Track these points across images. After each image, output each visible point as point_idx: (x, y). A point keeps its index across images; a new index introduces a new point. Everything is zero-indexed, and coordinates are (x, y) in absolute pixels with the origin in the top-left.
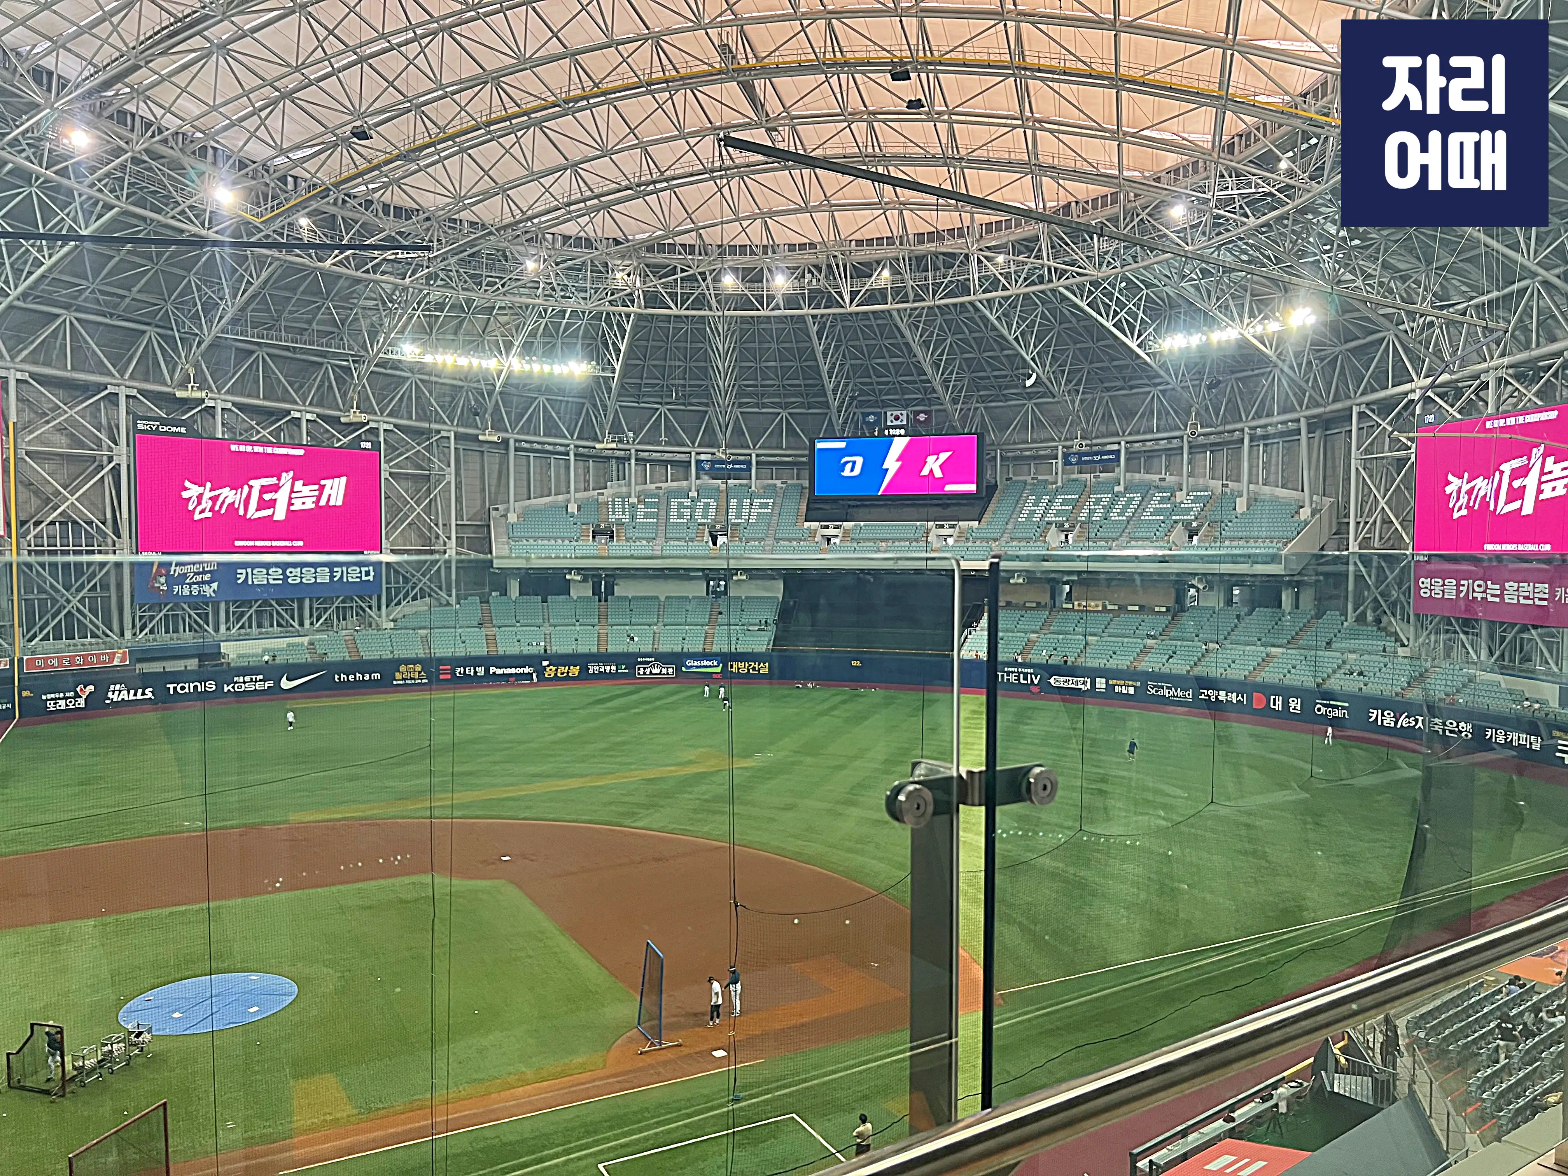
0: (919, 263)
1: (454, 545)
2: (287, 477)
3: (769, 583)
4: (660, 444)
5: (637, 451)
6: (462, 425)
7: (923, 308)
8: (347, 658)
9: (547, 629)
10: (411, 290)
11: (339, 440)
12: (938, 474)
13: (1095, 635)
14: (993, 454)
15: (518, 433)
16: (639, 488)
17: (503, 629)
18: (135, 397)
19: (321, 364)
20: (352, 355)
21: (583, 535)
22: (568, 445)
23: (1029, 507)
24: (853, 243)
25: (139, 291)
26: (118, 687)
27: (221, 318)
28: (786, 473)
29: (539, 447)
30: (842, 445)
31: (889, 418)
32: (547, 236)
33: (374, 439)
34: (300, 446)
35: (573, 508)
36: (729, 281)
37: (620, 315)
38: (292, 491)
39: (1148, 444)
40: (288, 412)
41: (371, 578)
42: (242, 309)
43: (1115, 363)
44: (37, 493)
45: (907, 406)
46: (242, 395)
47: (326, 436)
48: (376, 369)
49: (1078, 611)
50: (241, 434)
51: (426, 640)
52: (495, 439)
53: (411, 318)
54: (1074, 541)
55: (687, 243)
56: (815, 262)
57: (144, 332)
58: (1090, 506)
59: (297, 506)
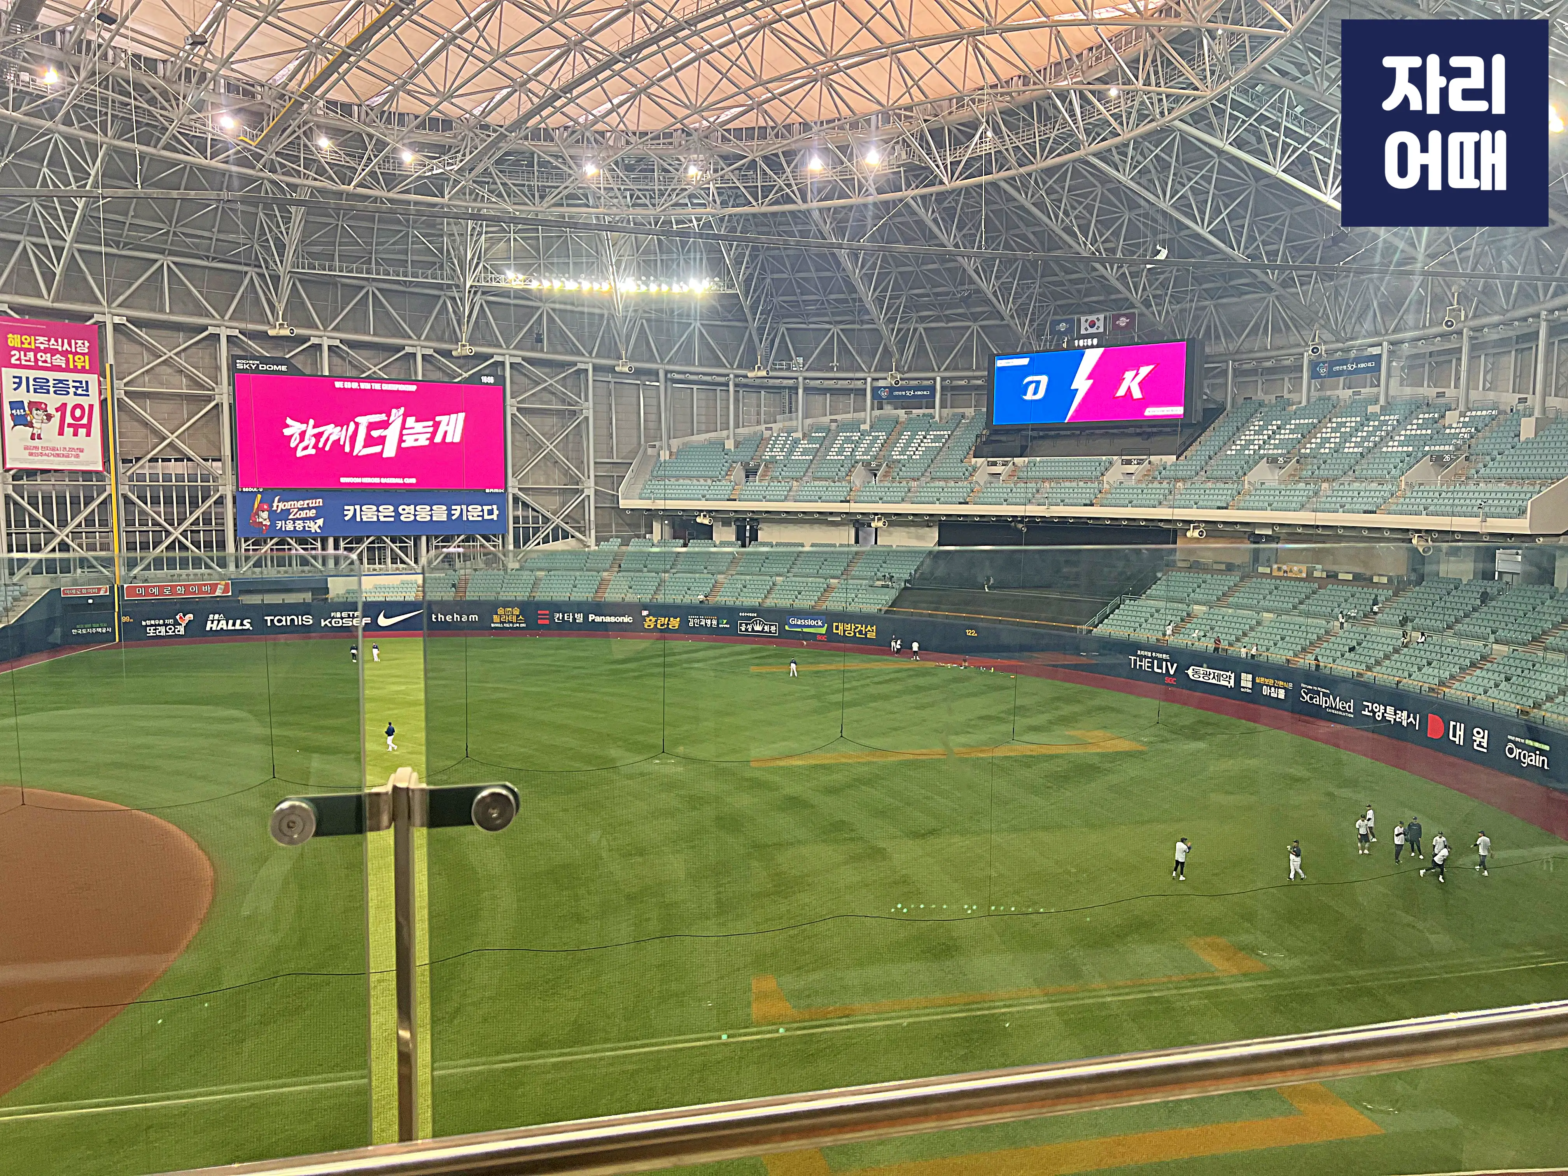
1: (592, 484)
3: (918, 531)
4: (832, 371)
5: (805, 379)
6: (603, 357)
9: (664, 576)
11: (460, 375)
12: (1137, 394)
13: (1274, 612)
14: (1224, 366)
15: (669, 362)
18: (236, 337)
19: (439, 297)
22: (727, 375)
23: (1248, 435)
26: (216, 617)
29: (694, 378)
30: (1025, 361)
31: (1084, 325)
33: (499, 372)
34: (415, 382)
35: (729, 445)
36: (816, 165)
38: (403, 427)
40: (402, 348)
41: (495, 517)
46: (351, 331)
51: (538, 582)
52: (626, 369)
54: (1281, 481)
57: (246, 273)
58: (1326, 432)
59: (409, 442)
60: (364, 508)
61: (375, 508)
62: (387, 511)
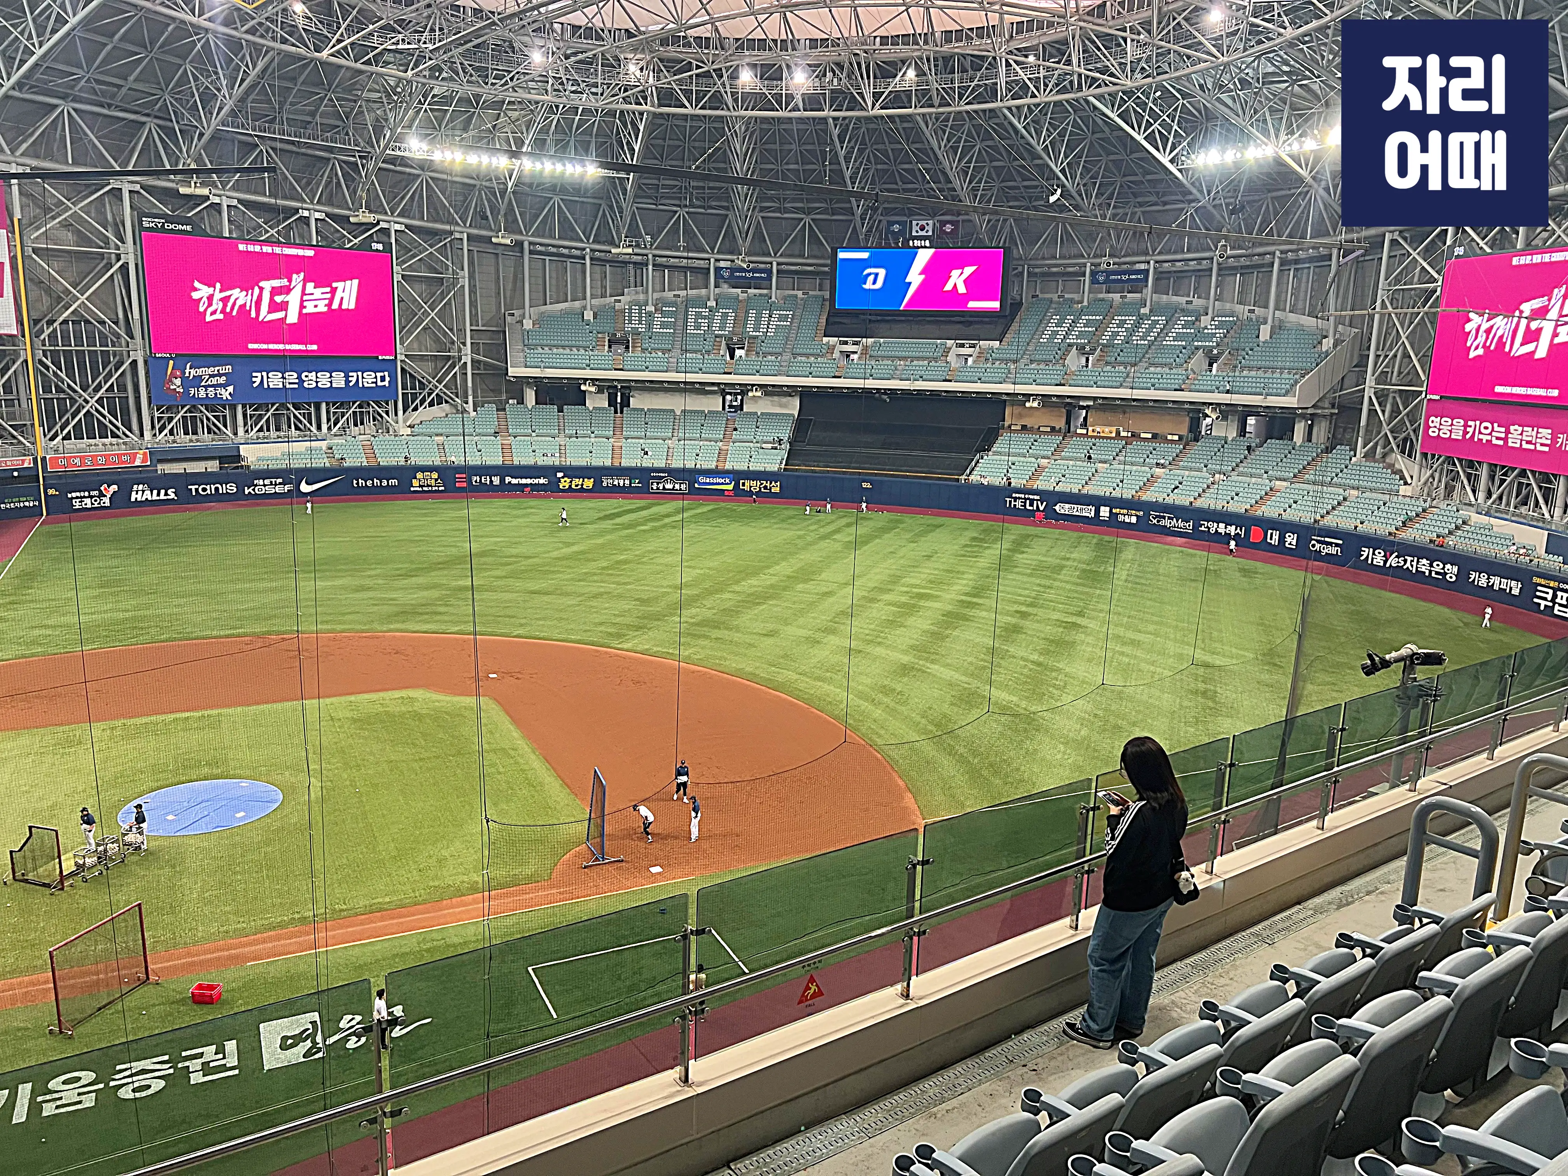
0: (945, 64)
1: (469, 352)
2: (297, 279)
3: (784, 400)
4: (679, 250)
5: (654, 256)
6: (476, 227)
7: (950, 113)
8: (365, 464)
9: (561, 440)
10: (415, 84)
11: (350, 241)
12: (962, 289)
13: (1105, 462)
14: (1020, 269)
15: (532, 235)
16: (656, 296)
17: (518, 438)
18: (138, 192)
19: (329, 159)
20: (359, 151)
21: (599, 343)
22: (584, 249)
23: (1052, 327)
24: (878, 39)
25: (135, 80)
26: (141, 487)
27: (220, 109)
28: (807, 283)
29: (554, 250)
30: (865, 255)
31: (915, 228)
32: (555, 25)
33: (385, 239)
34: (310, 246)
35: (589, 315)
36: (747, 78)
37: (634, 113)
38: (303, 293)
39: (1180, 264)
40: (298, 212)
41: (386, 383)
42: (242, 100)
43: (1149, 177)
44: (49, 291)
45: (935, 215)
46: (248, 192)
47: (338, 235)
48: (384, 166)
49: (1092, 437)
50: (249, 233)
51: (442, 447)
52: (508, 242)
53: (418, 112)
54: (1093, 365)
55: (704, 36)
56: (838, 59)
57: (144, 123)
58: (1113, 328)
59: (310, 309)
60: (270, 375)
61: (280, 375)
62: (292, 377)
